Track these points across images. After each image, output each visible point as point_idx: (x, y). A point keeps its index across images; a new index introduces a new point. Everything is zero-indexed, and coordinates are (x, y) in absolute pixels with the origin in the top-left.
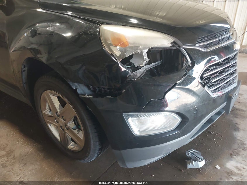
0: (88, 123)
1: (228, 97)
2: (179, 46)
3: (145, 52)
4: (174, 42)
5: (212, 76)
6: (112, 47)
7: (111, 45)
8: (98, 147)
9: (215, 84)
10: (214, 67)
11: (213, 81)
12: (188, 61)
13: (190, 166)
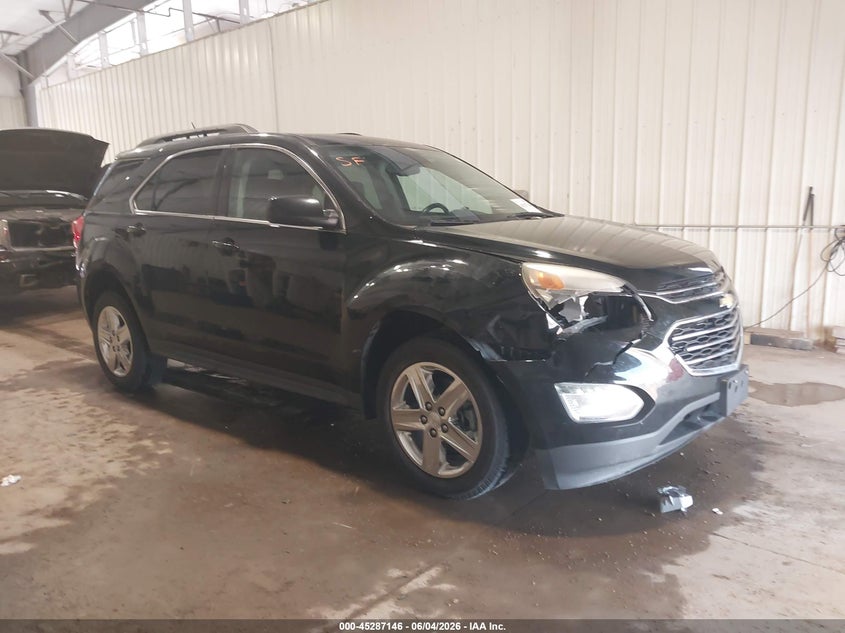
0: (494, 407)
1: (722, 382)
2: (633, 293)
3: (583, 301)
4: (625, 287)
5: (688, 343)
6: (539, 290)
7: (537, 287)
8: (506, 455)
9: (694, 355)
10: (689, 329)
11: (689, 349)
12: (646, 314)
13: (666, 508)
